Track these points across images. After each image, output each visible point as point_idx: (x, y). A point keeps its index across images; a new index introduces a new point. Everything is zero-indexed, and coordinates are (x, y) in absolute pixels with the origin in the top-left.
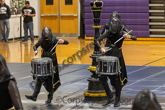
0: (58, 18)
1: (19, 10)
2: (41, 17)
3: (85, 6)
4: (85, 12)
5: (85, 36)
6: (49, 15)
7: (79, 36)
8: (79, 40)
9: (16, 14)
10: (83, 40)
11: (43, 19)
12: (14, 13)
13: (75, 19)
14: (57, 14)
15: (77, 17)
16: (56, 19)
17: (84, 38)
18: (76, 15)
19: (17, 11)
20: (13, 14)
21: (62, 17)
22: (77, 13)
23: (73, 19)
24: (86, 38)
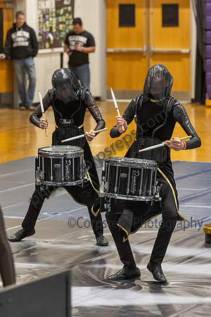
0: (145, 57)
1: (58, 38)
2: (108, 54)
7: (193, 96)
12: (47, 45)
14: (143, 48)
19: (54, 40)
21: (155, 54)
24: (208, 102)
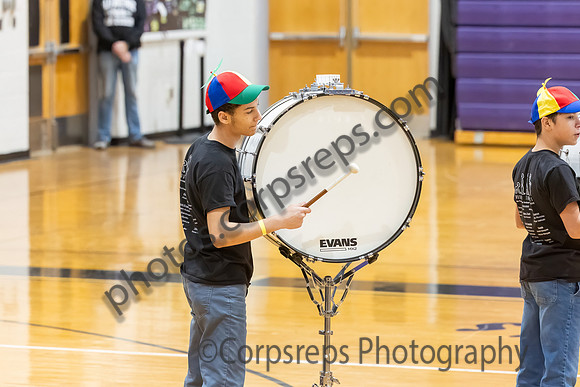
0: (342, 49)
1: (175, 13)
2: (273, 44)
4: (457, 26)
5: (454, 129)
6: (305, 34)
7: (432, 125)
8: (432, 144)
9: (163, 28)
10: (447, 146)
11: (277, 52)
12: (155, 25)
13: (418, 55)
14: (339, 31)
15: (424, 46)
16: (333, 54)
17: (451, 137)
18: (419, 37)
19: (169, 16)
20: (150, 30)
21: (362, 43)
22: (424, 26)
23: (409, 56)
24: (461, 136)
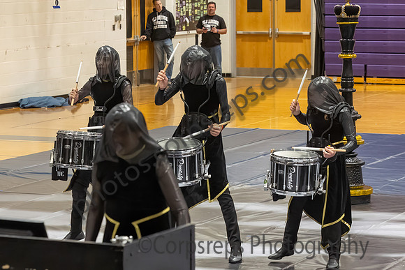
1: (193, 22)
2: (238, 36)
3: (325, 15)
4: (325, 28)
6: (253, 32)
7: (313, 74)
9: (187, 29)
11: (240, 40)
12: (184, 27)
13: (306, 41)
14: (269, 30)
15: (309, 37)
16: (266, 41)
18: (307, 33)
20: (182, 30)
21: (279, 35)
23: (302, 42)
